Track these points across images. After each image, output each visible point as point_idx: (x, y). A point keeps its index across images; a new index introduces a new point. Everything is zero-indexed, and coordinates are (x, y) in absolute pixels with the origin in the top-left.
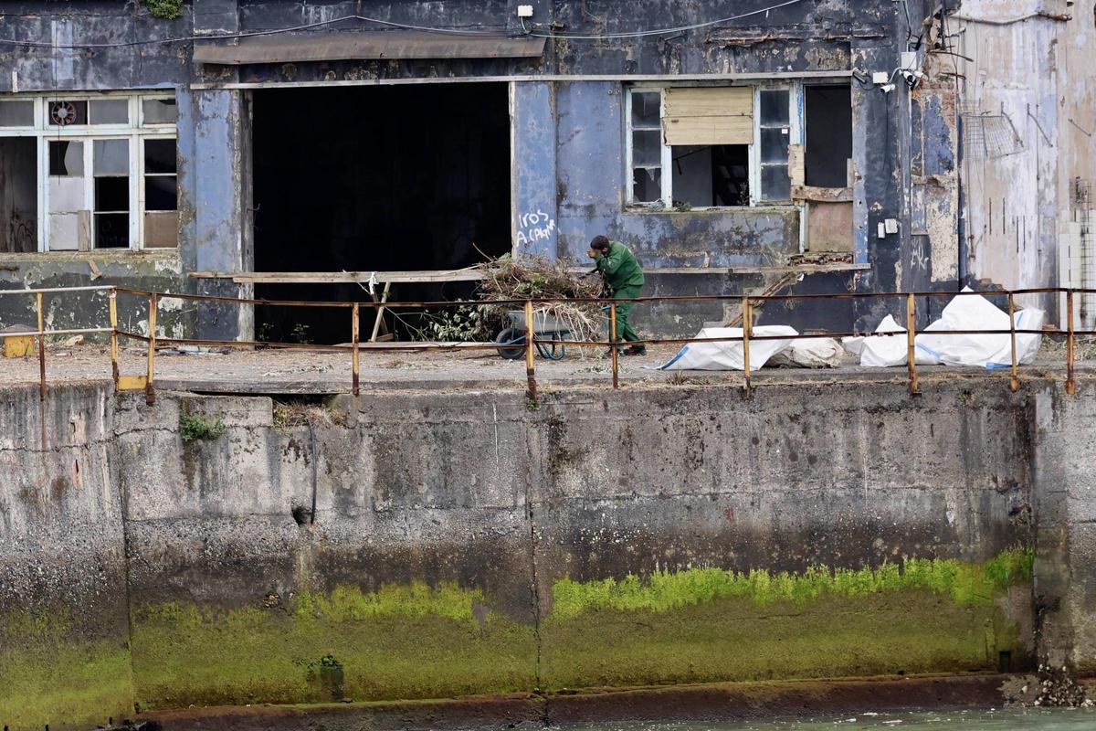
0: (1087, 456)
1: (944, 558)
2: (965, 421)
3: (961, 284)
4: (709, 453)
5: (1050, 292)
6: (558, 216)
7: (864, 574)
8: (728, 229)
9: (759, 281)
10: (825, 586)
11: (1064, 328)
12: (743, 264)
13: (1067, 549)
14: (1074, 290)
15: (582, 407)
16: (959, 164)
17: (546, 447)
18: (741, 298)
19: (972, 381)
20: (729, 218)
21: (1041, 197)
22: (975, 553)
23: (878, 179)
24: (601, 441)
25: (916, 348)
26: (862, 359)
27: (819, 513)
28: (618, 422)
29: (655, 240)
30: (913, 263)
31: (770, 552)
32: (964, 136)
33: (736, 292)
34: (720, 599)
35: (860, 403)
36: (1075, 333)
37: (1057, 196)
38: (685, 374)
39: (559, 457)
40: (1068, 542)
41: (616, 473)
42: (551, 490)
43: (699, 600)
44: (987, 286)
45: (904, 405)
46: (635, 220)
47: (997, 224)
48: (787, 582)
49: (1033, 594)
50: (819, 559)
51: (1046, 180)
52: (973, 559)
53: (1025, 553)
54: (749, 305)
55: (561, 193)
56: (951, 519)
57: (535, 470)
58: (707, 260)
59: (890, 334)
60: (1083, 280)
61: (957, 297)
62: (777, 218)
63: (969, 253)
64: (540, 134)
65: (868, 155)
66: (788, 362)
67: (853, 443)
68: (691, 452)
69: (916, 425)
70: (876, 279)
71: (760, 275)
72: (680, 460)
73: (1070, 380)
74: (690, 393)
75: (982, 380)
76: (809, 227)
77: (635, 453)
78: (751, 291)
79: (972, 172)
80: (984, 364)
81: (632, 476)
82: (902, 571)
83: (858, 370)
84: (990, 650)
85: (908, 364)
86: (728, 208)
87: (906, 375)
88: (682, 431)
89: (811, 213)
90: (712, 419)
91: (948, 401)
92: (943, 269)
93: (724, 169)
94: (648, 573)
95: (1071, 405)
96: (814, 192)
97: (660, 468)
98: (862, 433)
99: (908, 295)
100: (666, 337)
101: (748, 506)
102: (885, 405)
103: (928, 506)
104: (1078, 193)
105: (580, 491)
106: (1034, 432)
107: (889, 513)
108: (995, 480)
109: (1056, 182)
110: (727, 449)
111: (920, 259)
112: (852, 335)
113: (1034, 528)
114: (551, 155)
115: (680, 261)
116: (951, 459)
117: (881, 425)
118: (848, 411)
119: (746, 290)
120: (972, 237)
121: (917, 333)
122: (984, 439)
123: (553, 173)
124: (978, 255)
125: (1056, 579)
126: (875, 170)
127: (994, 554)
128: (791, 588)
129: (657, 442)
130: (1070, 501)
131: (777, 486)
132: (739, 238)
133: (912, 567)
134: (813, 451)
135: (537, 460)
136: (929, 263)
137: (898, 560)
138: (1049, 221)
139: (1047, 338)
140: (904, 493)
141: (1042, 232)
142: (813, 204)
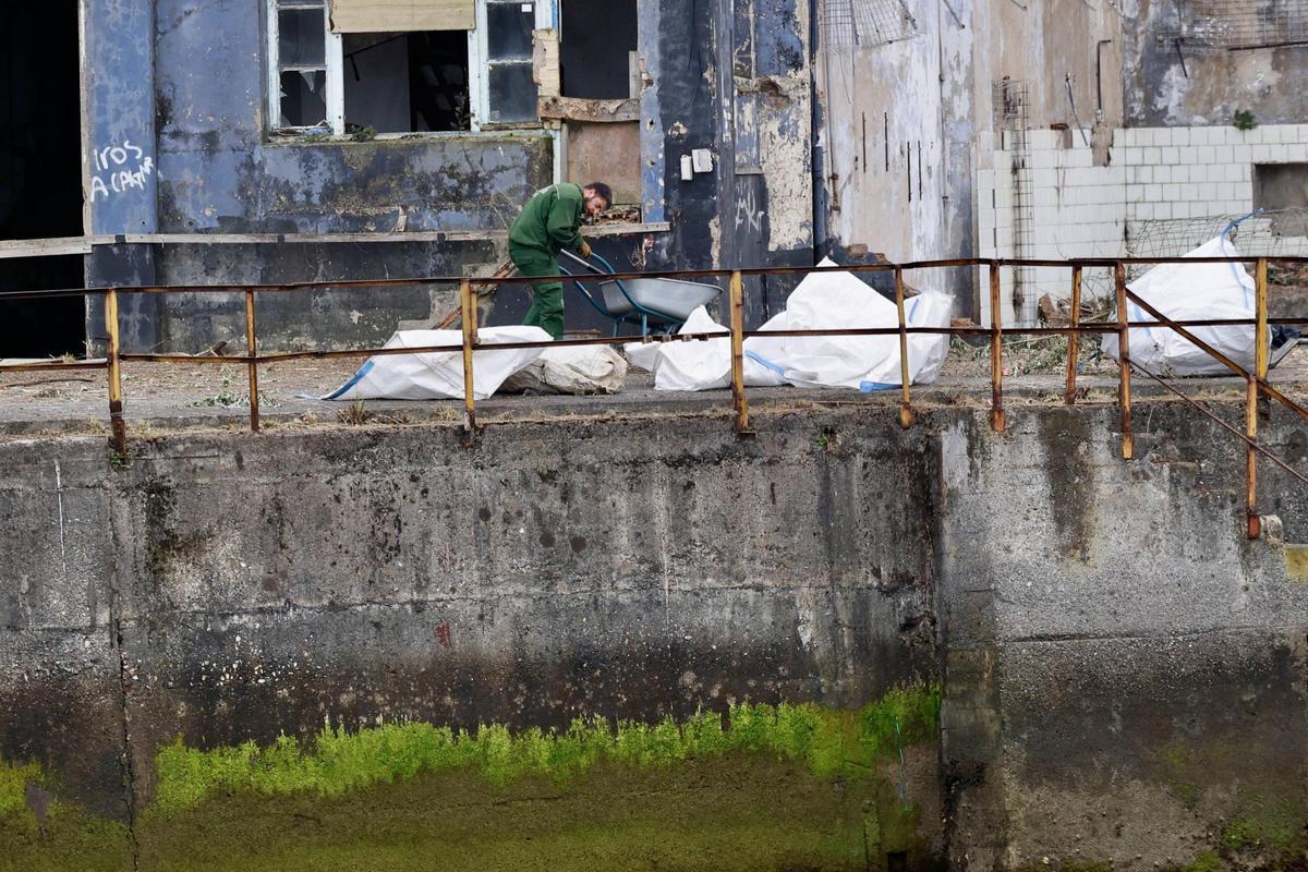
0: (1026, 532)
1: (795, 701)
2: (827, 478)
3: (817, 254)
4: (410, 535)
5: (963, 265)
6: (158, 151)
7: (665, 730)
8: (437, 169)
9: (487, 253)
10: (602, 750)
11: (986, 324)
12: (463, 226)
13: (995, 684)
14: (1002, 262)
15: (200, 463)
16: (812, 57)
17: (142, 529)
18: (459, 282)
19: (836, 412)
20: (438, 150)
21: (946, 110)
22: (845, 692)
23: (681, 84)
24: (233, 518)
25: (745, 360)
26: (658, 379)
27: (589, 630)
28: (259, 486)
29: (317, 189)
30: (738, 221)
31: (510, 697)
32: (819, 12)
33: (451, 272)
34: (430, 772)
35: (654, 450)
36: (1005, 332)
37: (972, 108)
38: (369, 407)
39: (165, 545)
40: (996, 673)
41: (259, 570)
42: (152, 599)
43: (397, 776)
44: (860, 257)
45: (726, 453)
46: (286, 156)
47: (875, 155)
48: (540, 744)
49: (940, 758)
50: (592, 707)
51: (954, 83)
52: (842, 703)
53: (926, 691)
54: (472, 292)
55: (162, 113)
56: (806, 639)
57: (125, 568)
58: (402, 220)
59: (702, 337)
60: (1017, 245)
61: (811, 275)
62: (515, 150)
63: (830, 202)
64: (126, 17)
65: (663, 45)
66: (538, 385)
67: (644, 516)
68: (379, 534)
69: (745, 484)
70: (679, 248)
71: (490, 243)
72: (361, 548)
73: (997, 409)
74: (377, 437)
75: (853, 410)
76: (568, 163)
77: (288, 536)
78: (475, 270)
79: (833, 70)
80: (856, 385)
81: (284, 575)
82: (726, 726)
83: (651, 397)
84: (873, 851)
85: (732, 386)
86: (436, 135)
87: (729, 403)
88: (365, 500)
89: (571, 141)
90: (414, 479)
91: (798, 446)
92: (788, 229)
93: (429, 72)
94: (311, 733)
95: (999, 450)
96: (575, 107)
97: (329, 560)
98: (659, 499)
99: (731, 273)
100: (337, 347)
101: (474, 621)
102: (695, 452)
103: (767, 618)
104: (1007, 104)
105: (199, 601)
106: (939, 494)
107: (704, 629)
108: (877, 573)
109: (971, 88)
110: (439, 528)
111: (750, 214)
112: (640, 339)
113: (942, 651)
114: (144, 51)
115: (358, 223)
116: (805, 540)
117: (690, 485)
118: (635, 463)
119: (466, 268)
120: (834, 177)
121: (746, 334)
122: (858, 507)
123: (149, 81)
124: (845, 204)
125: (977, 734)
126: (675, 69)
127: (878, 695)
128: (546, 755)
129: (324, 518)
130: (999, 605)
131: (521, 588)
132: (455, 182)
133: (743, 717)
134: (580, 529)
135: (129, 549)
136: (765, 221)
137: (720, 706)
138: (959, 150)
139: (959, 340)
140: (729, 596)
141: (948, 166)
142: (574, 126)
